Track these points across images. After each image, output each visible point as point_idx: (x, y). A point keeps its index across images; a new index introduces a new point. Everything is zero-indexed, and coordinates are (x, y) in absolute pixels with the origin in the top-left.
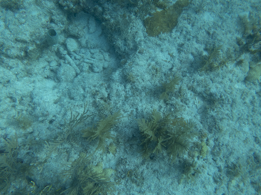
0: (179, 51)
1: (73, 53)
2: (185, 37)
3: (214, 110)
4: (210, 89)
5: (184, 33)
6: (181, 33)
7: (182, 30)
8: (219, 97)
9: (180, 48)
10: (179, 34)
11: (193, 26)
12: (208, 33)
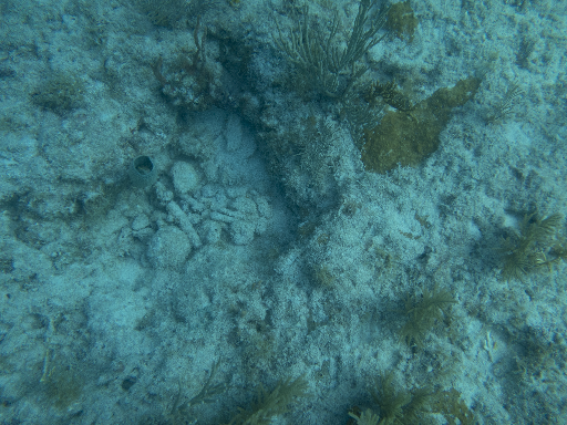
0: (443, 213)
1: (186, 196)
2: (458, 179)
3: (538, 374)
4: (524, 316)
5: (456, 169)
6: (446, 168)
7: (450, 163)
8: (550, 340)
9: (446, 205)
10: (441, 170)
11: (477, 153)
12: (518, 174)
